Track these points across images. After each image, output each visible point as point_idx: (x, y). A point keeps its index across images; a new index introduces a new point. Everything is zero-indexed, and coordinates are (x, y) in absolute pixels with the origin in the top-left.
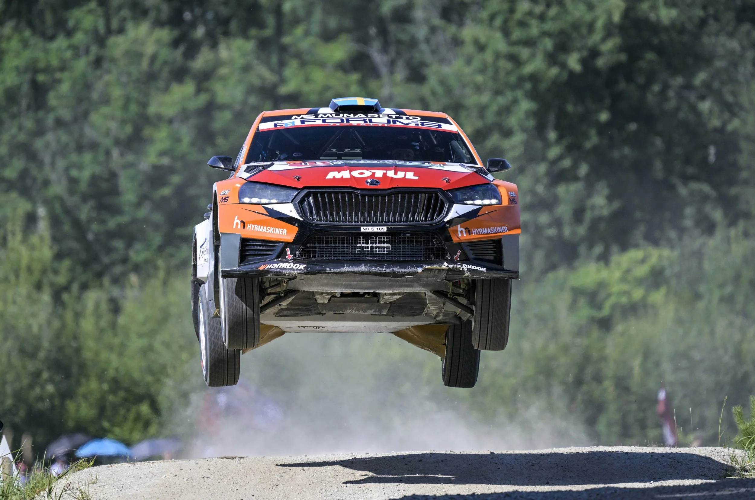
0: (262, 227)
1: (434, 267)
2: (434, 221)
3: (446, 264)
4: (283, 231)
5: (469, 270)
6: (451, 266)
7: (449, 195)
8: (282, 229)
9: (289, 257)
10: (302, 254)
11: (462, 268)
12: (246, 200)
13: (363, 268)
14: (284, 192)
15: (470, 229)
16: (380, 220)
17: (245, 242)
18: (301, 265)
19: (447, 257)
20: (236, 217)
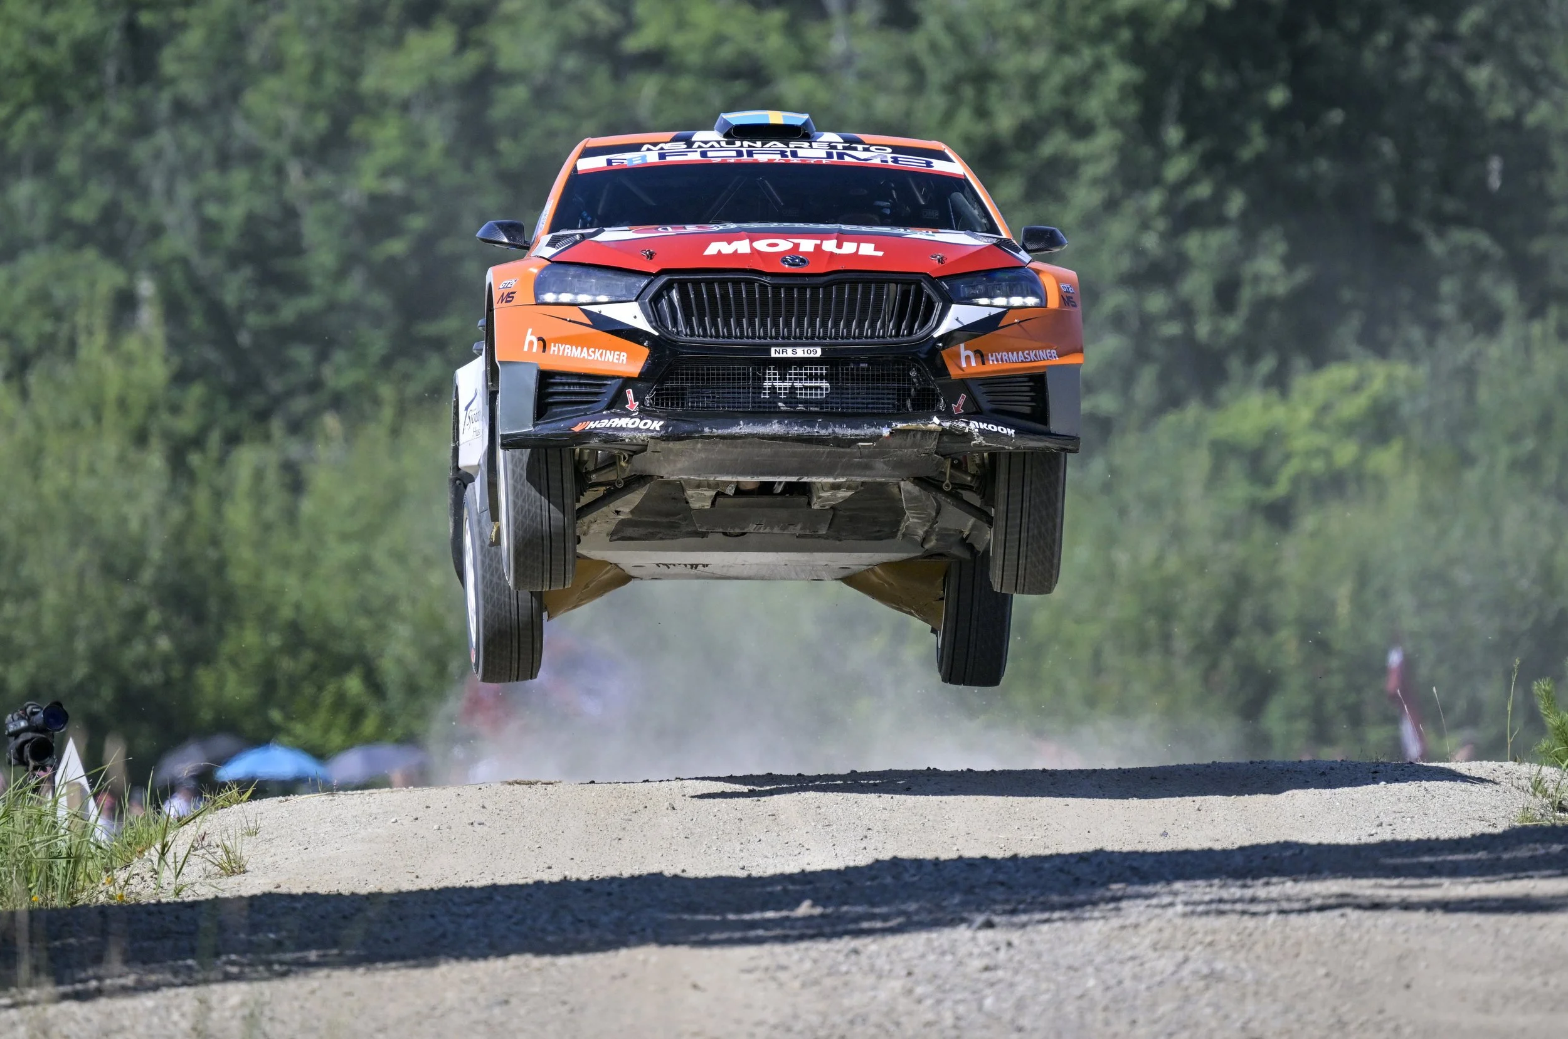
0: (579, 348)
1: (913, 425)
2: (914, 337)
3: (936, 420)
4: (619, 355)
5: (982, 432)
6: (947, 424)
7: (942, 287)
8: (618, 353)
9: (631, 407)
10: (657, 399)
11: (967, 429)
12: (549, 297)
13: (775, 428)
14: (622, 282)
15: (984, 353)
16: (809, 335)
17: (545, 378)
18: (656, 422)
19: (939, 407)
20: (530, 331)
